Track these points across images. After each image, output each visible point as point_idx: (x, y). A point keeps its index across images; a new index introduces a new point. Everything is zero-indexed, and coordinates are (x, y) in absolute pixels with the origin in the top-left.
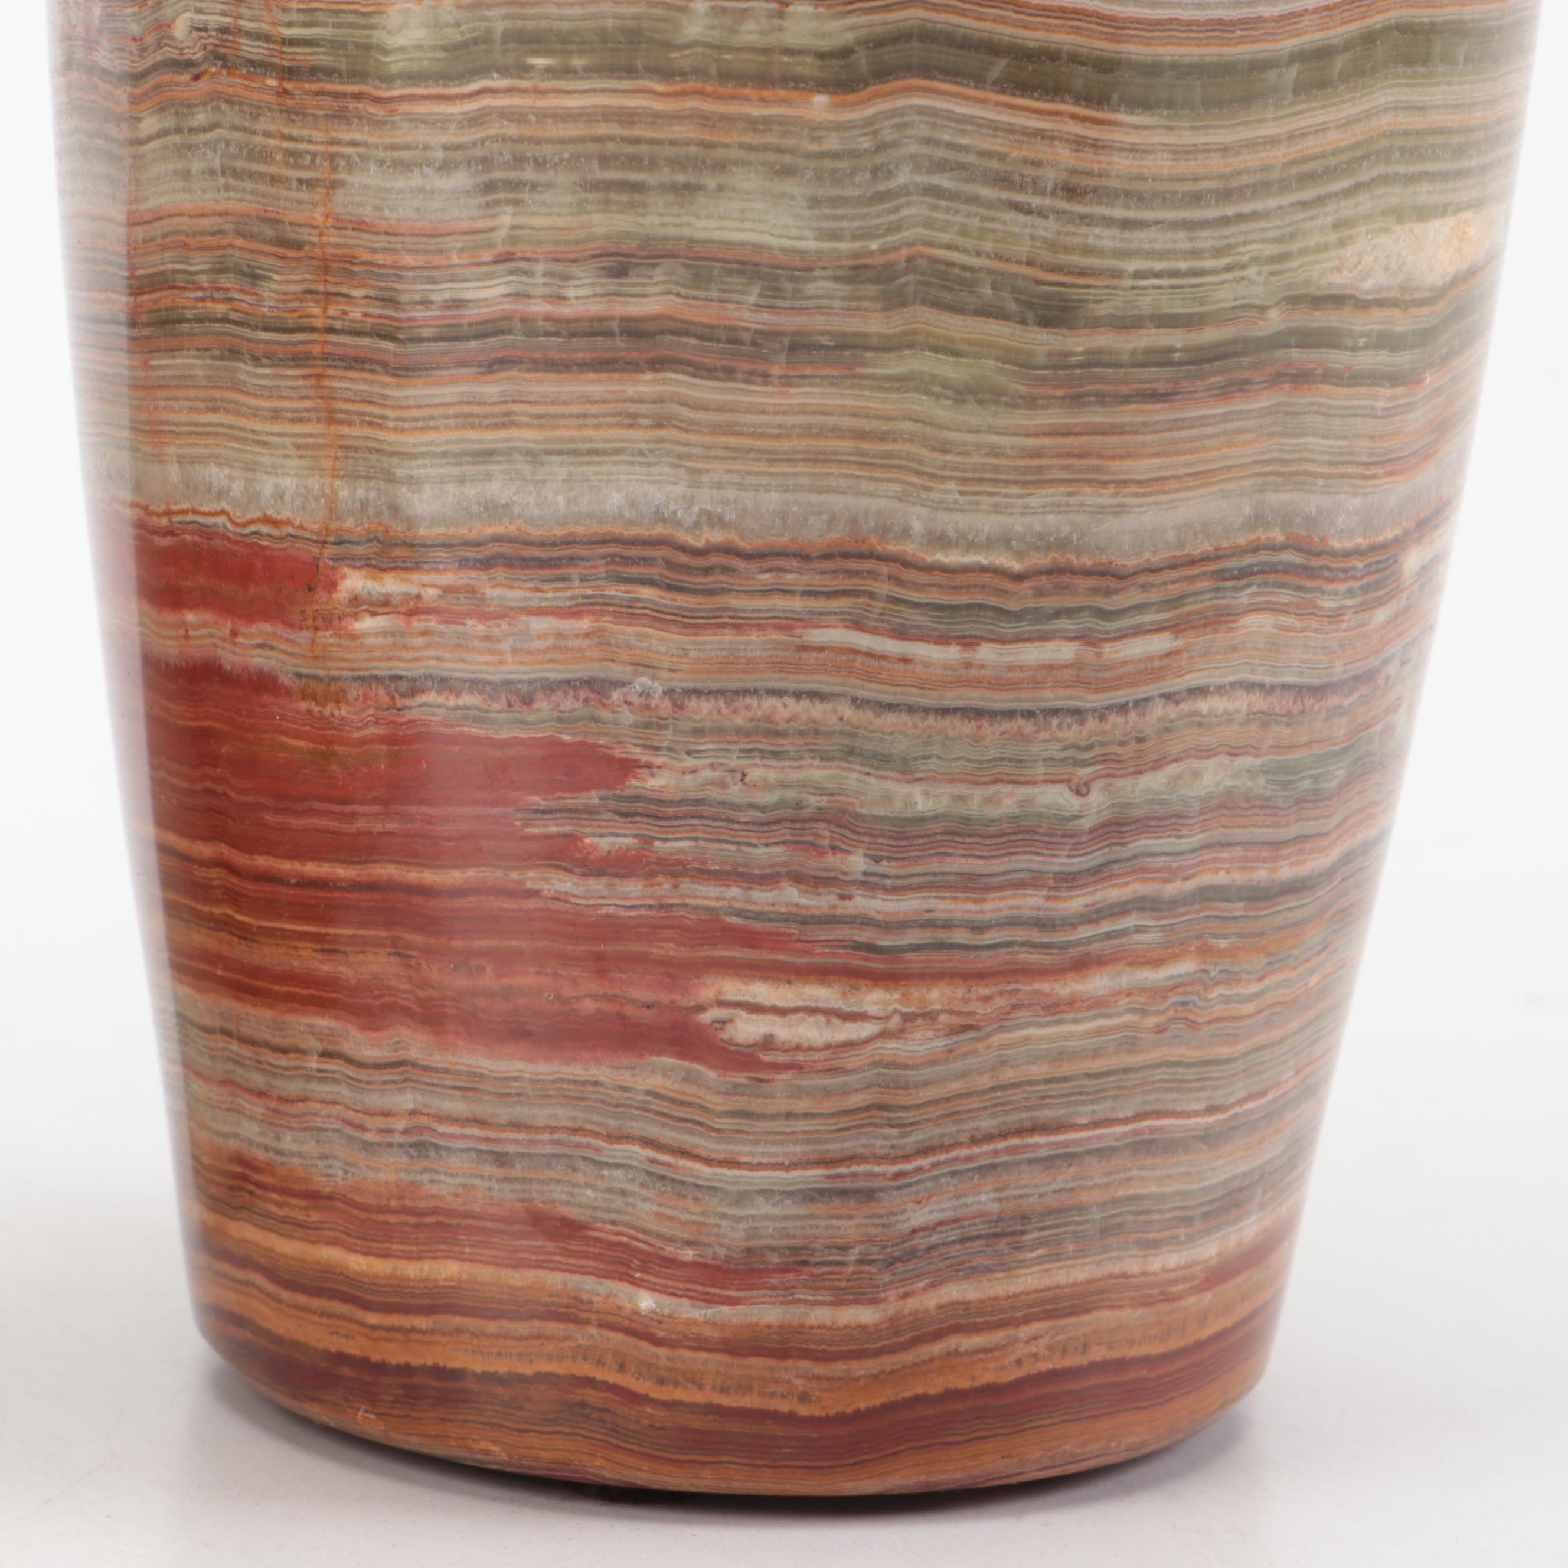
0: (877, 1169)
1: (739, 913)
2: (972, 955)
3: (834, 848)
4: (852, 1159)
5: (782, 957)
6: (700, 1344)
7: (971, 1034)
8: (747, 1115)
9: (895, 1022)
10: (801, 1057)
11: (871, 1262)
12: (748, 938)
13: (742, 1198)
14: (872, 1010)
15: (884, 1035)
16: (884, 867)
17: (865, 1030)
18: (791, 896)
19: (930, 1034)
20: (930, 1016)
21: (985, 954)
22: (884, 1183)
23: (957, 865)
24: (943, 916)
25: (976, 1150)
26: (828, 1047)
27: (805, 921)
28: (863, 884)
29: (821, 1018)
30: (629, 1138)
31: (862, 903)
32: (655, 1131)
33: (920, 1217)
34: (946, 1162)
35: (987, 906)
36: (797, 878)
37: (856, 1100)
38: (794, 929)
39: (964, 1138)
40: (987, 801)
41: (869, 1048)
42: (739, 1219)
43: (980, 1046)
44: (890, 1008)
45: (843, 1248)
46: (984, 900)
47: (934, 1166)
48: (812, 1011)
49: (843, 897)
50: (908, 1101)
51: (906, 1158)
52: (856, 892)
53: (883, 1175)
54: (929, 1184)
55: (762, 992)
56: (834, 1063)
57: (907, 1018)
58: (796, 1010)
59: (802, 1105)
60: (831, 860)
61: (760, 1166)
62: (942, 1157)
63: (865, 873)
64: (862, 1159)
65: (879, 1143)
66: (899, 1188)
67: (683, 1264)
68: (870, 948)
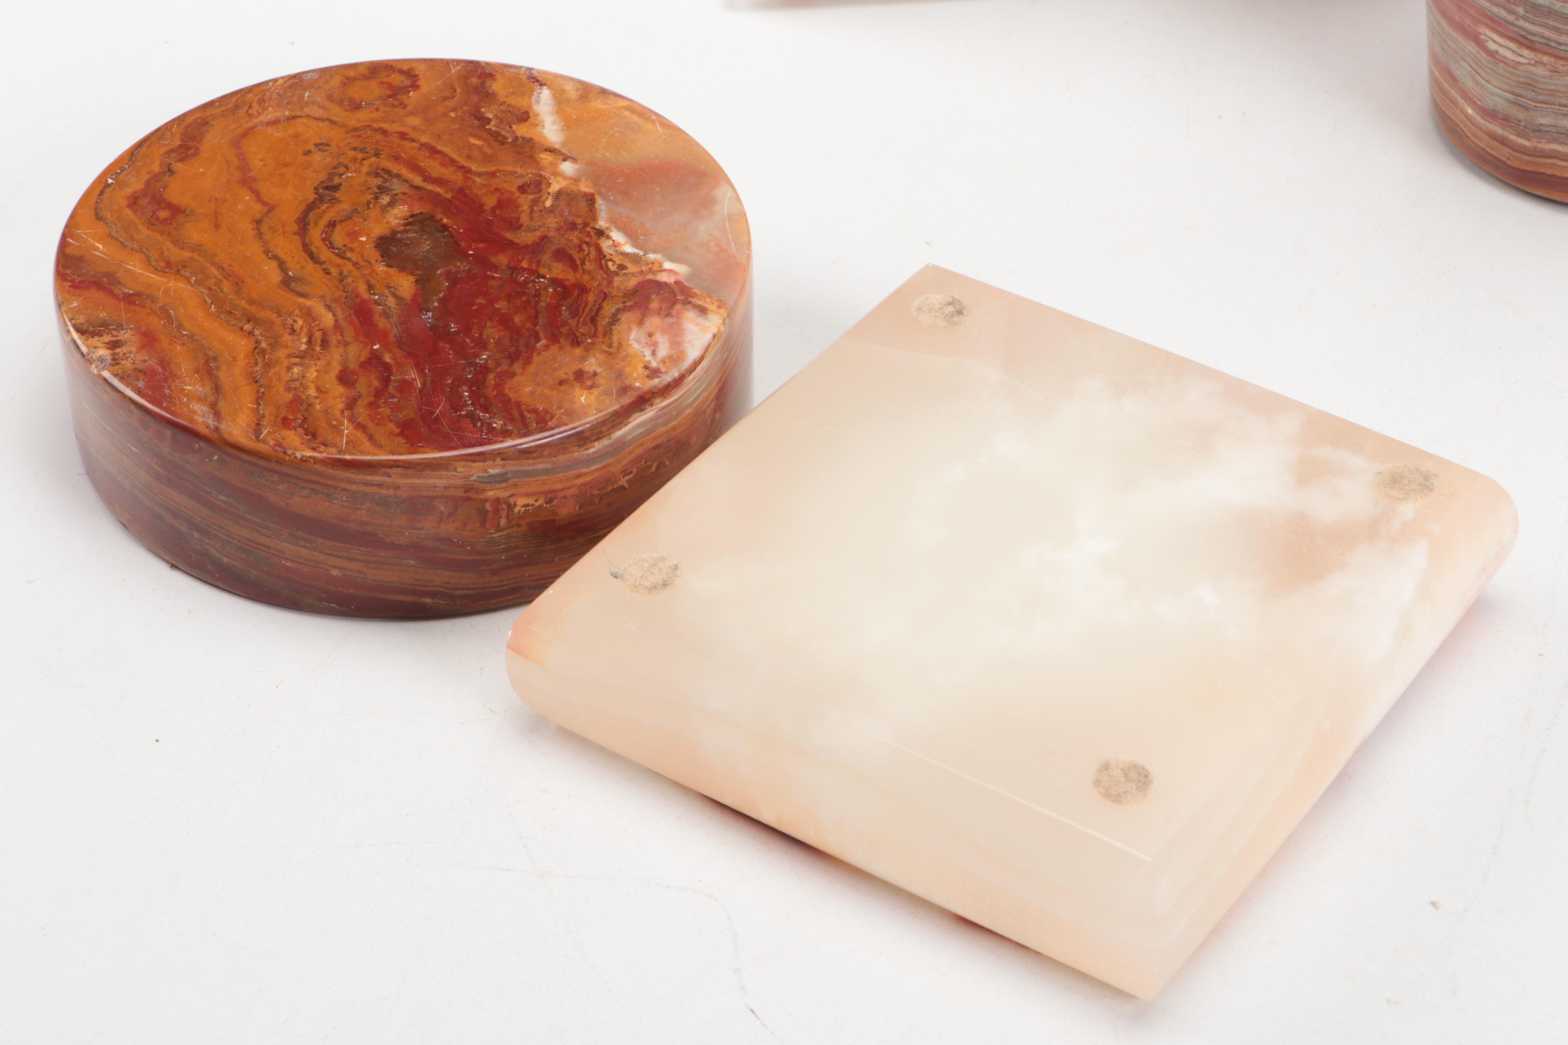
0: (1529, 102)
1: (1489, 11)
2: (1557, 51)
3: (1514, 4)
4: (1521, 96)
5: (1500, 29)
6: (1482, 130)
7: (1557, 74)
8: (1493, 71)
9: (1532, 62)
10: (1506, 60)
11: (1528, 128)
12: (1492, 20)
13: (1492, 94)
14: (1526, 55)
15: (1529, 64)
16: (1528, 15)
17: (1524, 61)
18: (1503, 13)
19: (1544, 69)
20: (1544, 64)
21: (1562, 52)
22: (1531, 107)
23: (1551, 23)
24: (1547, 36)
25: (1561, 108)
26: (1513, 61)
27: (1507, 22)
28: (1522, 18)
29: (1511, 52)
30: (1465, 61)
31: (1521, 23)
32: (1471, 63)
33: (1543, 121)
34: (1551, 108)
35: (1562, 38)
36: (1505, 9)
37: (1522, 80)
38: (1503, 22)
39: (1557, 103)
40: (1561, 7)
41: (1526, 66)
42: (1492, 100)
43: (1561, 78)
44: (1531, 57)
45: (1519, 121)
46: (1561, 36)
47: (1547, 108)
48: (1509, 49)
49: (1517, 19)
50: (1538, 86)
51: (1538, 102)
52: (1520, 18)
53: (1531, 105)
54: (1546, 113)
55: (1495, 37)
56: (1515, 66)
57: (1536, 62)
58: (1504, 46)
59: (1507, 74)
60: (1513, 7)
61: (1495, 87)
62: (1550, 106)
63: (1523, 15)
64: (1524, 98)
65: (1529, 95)
66: (1536, 110)
67: (1477, 105)
68: (1525, 37)
